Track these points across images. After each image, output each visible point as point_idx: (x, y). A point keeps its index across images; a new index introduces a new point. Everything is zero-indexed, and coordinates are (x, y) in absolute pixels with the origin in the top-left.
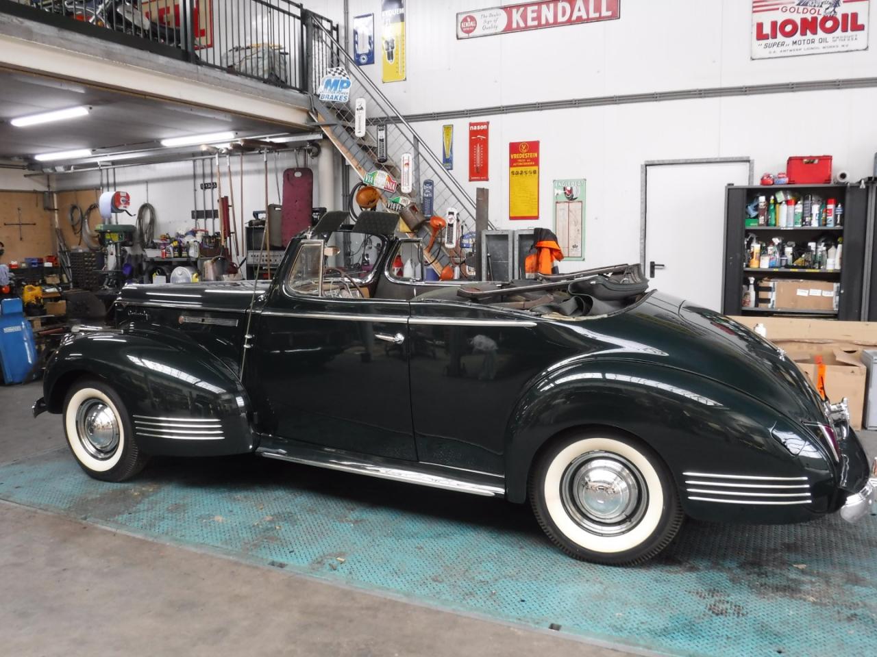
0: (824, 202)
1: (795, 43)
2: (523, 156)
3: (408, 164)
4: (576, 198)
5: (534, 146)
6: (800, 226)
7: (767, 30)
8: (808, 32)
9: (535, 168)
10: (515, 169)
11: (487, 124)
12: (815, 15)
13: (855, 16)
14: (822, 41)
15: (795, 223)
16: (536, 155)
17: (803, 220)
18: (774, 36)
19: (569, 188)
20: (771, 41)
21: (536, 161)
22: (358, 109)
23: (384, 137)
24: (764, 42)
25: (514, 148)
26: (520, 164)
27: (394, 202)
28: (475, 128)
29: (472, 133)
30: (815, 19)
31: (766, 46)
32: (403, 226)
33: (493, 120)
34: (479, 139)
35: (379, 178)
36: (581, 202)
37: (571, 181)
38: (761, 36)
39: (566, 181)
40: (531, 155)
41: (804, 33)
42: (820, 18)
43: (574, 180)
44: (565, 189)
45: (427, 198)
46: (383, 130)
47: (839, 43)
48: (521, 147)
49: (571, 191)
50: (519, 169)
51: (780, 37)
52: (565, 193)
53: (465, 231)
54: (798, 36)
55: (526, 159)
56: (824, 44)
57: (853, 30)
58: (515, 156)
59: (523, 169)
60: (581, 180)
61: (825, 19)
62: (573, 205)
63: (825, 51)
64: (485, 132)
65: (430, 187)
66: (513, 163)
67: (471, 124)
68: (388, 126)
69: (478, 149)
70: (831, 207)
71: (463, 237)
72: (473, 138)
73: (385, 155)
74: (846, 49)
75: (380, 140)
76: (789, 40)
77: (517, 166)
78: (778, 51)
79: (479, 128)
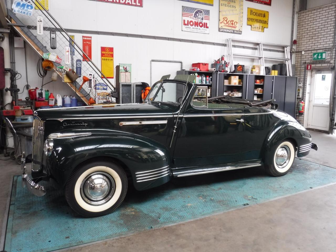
0: (206, 77)
1: (193, 28)
2: (107, 53)
3: (68, 51)
4: (128, 71)
5: (111, 49)
6: (201, 83)
7: (186, 23)
8: (196, 26)
9: (112, 58)
10: (103, 58)
11: (91, 37)
12: (198, 21)
13: (206, 24)
14: (199, 29)
15: (200, 82)
16: (112, 53)
17: (202, 82)
18: (188, 25)
19: (125, 67)
20: (187, 26)
21: (112, 56)
22: (38, 21)
23: (55, 37)
24: (185, 26)
25: (103, 49)
26: (106, 56)
27: (60, 68)
28: (86, 38)
29: (84, 41)
30: (198, 22)
31: (186, 28)
32: (66, 80)
33: (93, 36)
34: (87, 44)
35: (52, 56)
36: (130, 73)
37: (126, 64)
38: (185, 24)
39: (124, 64)
40: (110, 53)
41: (195, 26)
42: (199, 22)
43: (127, 64)
44: (124, 67)
45: (79, 67)
46: (54, 34)
47: (203, 31)
48: (106, 49)
49: (126, 68)
50: (106, 58)
51: (189, 26)
52: (124, 69)
53: (97, 82)
54: (194, 26)
55: (108, 54)
56: (200, 30)
57: (206, 28)
58: (104, 52)
59: (107, 58)
60: (130, 64)
61: (200, 23)
62: (127, 74)
63: (200, 32)
64: (90, 41)
65: (80, 63)
66: (102, 55)
67: (83, 37)
68: (57, 32)
69: (87, 48)
70: (208, 78)
71: (96, 85)
72: (85, 43)
73: (55, 46)
74: (204, 33)
75: (53, 38)
76: (192, 27)
77: (105, 57)
78: (189, 30)
79: (87, 39)
